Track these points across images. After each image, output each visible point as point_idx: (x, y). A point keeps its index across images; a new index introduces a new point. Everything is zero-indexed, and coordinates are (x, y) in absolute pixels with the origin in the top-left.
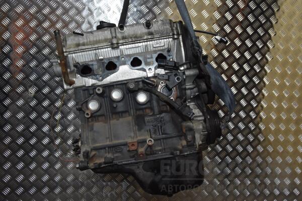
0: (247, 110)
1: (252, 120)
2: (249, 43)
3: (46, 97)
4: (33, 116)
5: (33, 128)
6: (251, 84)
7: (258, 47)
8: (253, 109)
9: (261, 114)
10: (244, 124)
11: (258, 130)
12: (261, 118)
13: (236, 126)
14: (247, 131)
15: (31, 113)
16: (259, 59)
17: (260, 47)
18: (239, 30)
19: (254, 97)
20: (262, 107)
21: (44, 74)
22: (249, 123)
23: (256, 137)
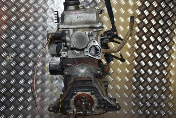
0: (160, 69)
1: (164, 77)
2: (161, 23)
3: (22, 59)
4: (13, 73)
5: (13, 82)
6: (163, 51)
7: (168, 25)
8: (165, 68)
9: (171, 72)
10: (159, 79)
11: (169, 83)
12: (171, 75)
13: (153, 80)
14: (161, 84)
15: (11, 71)
16: (169, 33)
17: (170, 25)
18: (154, 13)
19: (165, 60)
20: (171, 67)
21: (21, 44)
22: (162, 78)
23: (167, 88)
